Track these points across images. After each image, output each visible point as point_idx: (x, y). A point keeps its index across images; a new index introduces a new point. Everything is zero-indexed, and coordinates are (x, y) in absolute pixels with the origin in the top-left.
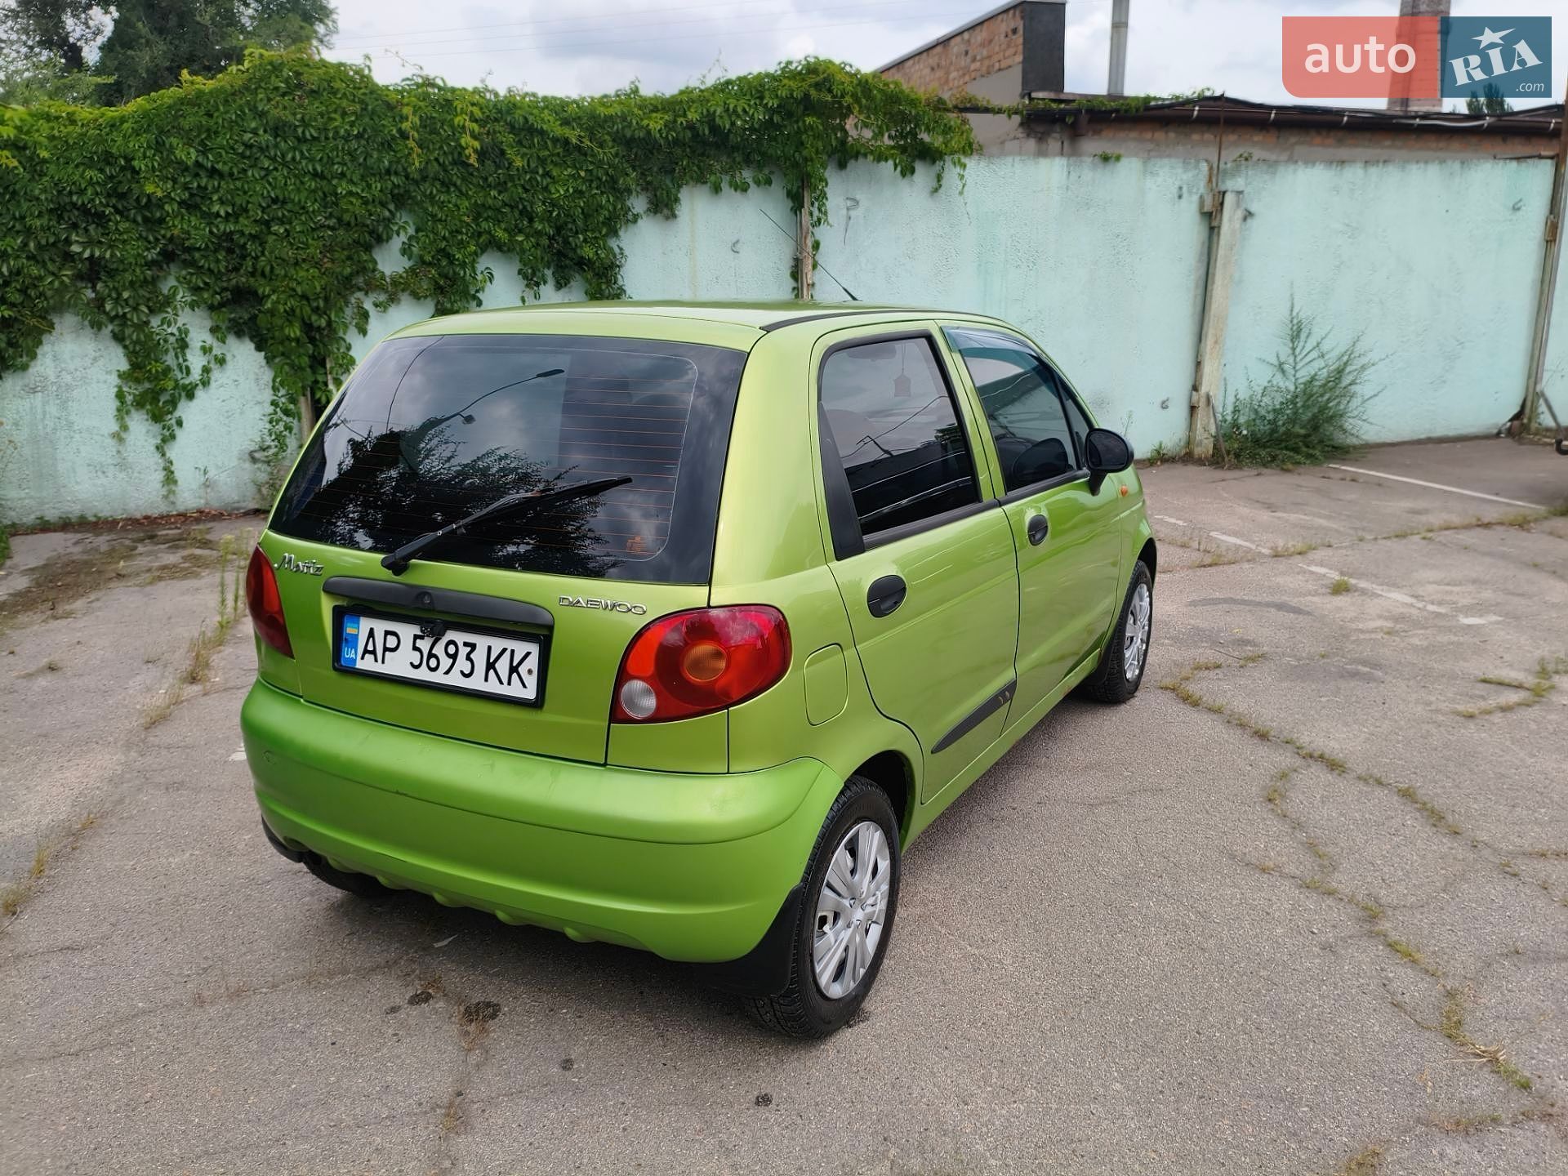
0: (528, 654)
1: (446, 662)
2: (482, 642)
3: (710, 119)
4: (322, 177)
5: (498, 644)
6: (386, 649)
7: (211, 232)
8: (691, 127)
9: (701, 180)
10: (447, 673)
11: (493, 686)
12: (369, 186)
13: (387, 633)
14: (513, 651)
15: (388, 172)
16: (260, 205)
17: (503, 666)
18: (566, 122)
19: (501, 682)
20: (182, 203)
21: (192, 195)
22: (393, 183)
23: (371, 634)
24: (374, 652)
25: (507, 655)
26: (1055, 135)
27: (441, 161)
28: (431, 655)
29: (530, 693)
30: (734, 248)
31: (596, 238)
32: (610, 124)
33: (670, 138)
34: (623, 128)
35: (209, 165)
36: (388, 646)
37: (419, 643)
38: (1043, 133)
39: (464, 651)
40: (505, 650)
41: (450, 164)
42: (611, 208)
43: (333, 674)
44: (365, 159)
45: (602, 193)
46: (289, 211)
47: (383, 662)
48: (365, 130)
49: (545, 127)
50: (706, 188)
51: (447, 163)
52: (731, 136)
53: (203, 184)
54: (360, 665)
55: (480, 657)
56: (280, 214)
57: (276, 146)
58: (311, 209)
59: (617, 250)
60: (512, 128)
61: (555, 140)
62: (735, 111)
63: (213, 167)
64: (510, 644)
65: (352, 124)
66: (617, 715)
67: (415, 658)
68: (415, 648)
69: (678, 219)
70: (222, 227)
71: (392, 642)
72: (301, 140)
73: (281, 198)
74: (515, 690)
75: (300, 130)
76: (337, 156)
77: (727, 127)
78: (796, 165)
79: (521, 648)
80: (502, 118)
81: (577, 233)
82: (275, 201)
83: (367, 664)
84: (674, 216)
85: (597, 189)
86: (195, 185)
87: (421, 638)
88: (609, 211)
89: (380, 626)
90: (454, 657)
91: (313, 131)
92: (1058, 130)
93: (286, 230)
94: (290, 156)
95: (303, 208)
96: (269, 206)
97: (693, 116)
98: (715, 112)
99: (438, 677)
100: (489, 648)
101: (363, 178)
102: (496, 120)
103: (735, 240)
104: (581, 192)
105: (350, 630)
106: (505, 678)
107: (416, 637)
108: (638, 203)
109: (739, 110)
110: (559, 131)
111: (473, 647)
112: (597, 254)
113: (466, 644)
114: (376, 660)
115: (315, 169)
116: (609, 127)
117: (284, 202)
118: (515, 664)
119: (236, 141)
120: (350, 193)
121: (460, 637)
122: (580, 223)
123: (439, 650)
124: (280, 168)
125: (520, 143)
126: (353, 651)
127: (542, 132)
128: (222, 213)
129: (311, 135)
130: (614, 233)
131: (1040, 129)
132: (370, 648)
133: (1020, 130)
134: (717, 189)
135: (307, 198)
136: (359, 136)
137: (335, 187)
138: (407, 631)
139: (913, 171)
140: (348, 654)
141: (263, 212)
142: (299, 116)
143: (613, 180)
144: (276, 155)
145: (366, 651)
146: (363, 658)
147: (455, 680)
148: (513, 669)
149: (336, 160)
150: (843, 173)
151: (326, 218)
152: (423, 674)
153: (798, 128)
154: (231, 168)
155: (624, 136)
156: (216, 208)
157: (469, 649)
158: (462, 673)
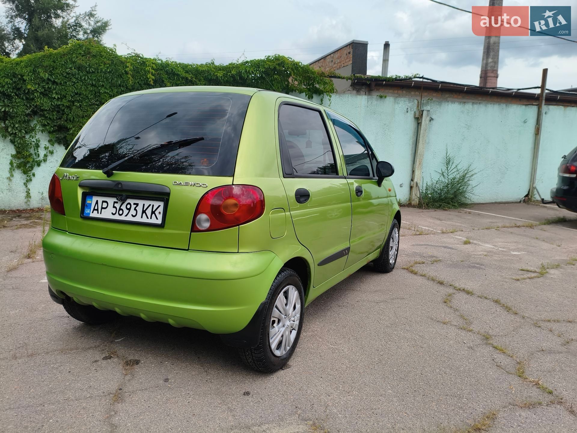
0: (159, 206)
1: (126, 212)
2: (141, 202)
3: (240, 73)
4: (95, 86)
5: (147, 203)
6: (102, 208)
7: (51, 104)
8: (233, 76)
10: (126, 216)
11: (144, 220)
12: (112, 90)
13: (103, 202)
14: (153, 206)
15: (120, 86)
16: (71, 95)
17: (149, 212)
18: (187, 72)
19: (148, 218)
20: (41, 93)
21: (45, 90)
22: (121, 90)
23: (97, 201)
24: (97, 210)
25: (151, 207)
27: (140, 83)
28: (120, 209)
29: (159, 222)
32: (203, 73)
33: (225, 80)
34: (208, 75)
35: (53, 80)
36: (103, 207)
37: (116, 205)
38: (359, 89)
39: (133, 207)
40: (150, 205)
41: (143, 84)
43: (80, 220)
44: (111, 81)
46: (82, 98)
47: (101, 213)
48: (112, 70)
49: (179, 73)
52: (247, 81)
53: (50, 87)
54: (92, 215)
55: (140, 209)
56: (78, 99)
57: (79, 74)
58: (90, 97)
60: (167, 73)
61: (183, 78)
62: (249, 72)
63: (54, 80)
64: (152, 203)
65: (108, 68)
66: (194, 229)
67: (114, 211)
68: (114, 207)
70: (56, 103)
71: (105, 205)
72: (88, 72)
73: (79, 93)
74: (153, 221)
75: (88, 69)
76: (101, 79)
77: (246, 77)
79: (156, 204)
80: (163, 69)
82: (76, 94)
83: (95, 215)
86: (47, 86)
87: (117, 202)
89: (100, 199)
90: (129, 209)
91: (93, 69)
92: (364, 88)
93: (80, 105)
94: (83, 78)
95: (87, 97)
96: (74, 96)
97: (233, 72)
98: (242, 72)
99: (123, 218)
100: (144, 205)
101: (110, 87)
102: (161, 70)
105: (88, 202)
106: (149, 216)
107: (115, 202)
109: (251, 71)
110: (184, 75)
111: (137, 205)
113: (134, 204)
114: (98, 213)
115: (92, 83)
117: (80, 95)
118: (153, 211)
119: (64, 72)
120: (105, 92)
121: (132, 201)
123: (123, 207)
124: (79, 82)
125: (170, 78)
126: (89, 210)
127: (178, 75)
128: (56, 97)
129: (92, 71)
132: (96, 208)
133: (351, 87)
135: (89, 93)
136: (110, 72)
137: (100, 90)
138: (111, 201)
139: (312, 98)
140: (87, 211)
141: (72, 98)
142: (88, 64)
144: (78, 77)
145: (94, 209)
146: (93, 212)
147: (130, 218)
149: (101, 80)
151: (95, 101)
152: (117, 217)
153: (272, 79)
154: (61, 82)
155: (208, 78)
156: (54, 96)
157: (135, 206)
158: (132, 215)
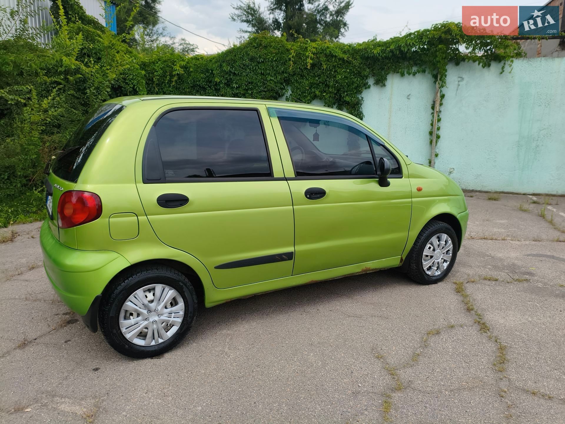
3: (400, 47)
4: (263, 74)
7: (232, 93)
8: (391, 51)
9: (396, 71)
12: (277, 77)
15: (283, 72)
16: (245, 84)
18: (345, 52)
20: (225, 84)
21: (228, 81)
22: (284, 76)
27: (301, 68)
30: (408, 97)
31: (351, 94)
32: (360, 52)
33: (383, 56)
34: (365, 53)
35: (233, 71)
41: (304, 69)
42: (358, 83)
44: (276, 68)
45: (355, 77)
46: (253, 86)
48: (277, 58)
49: (337, 54)
50: (399, 74)
51: (303, 69)
52: (408, 54)
53: (231, 78)
56: (250, 87)
57: (251, 65)
58: (259, 85)
59: (360, 98)
60: (326, 56)
61: (340, 59)
62: (410, 44)
63: (234, 72)
65: (274, 57)
69: (386, 86)
70: (235, 91)
72: (259, 63)
73: (251, 82)
75: (258, 59)
76: (268, 68)
77: (406, 50)
78: (434, 64)
80: (323, 52)
81: (344, 92)
82: (249, 83)
84: (384, 85)
85: (353, 76)
86: (229, 78)
88: (357, 84)
91: (262, 59)
93: (252, 92)
94: (255, 68)
95: (257, 85)
96: (248, 84)
97: (392, 47)
98: (401, 45)
101: (275, 74)
102: (321, 53)
103: (408, 94)
104: (347, 77)
108: (371, 81)
109: (411, 44)
110: (341, 55)
112: (351, 100)
115: (261, 72)
116: (360, 53)
117: (252, 83)
119: (241, 64)
120: (271, 80)
122: (346, 89)
124: (251, 72)
125: (328, 60)
127: (336, 56)
128: (235, 87)
129: (261, 61)
130: (361, 92)
133: (559, 47)
134: (403, 75)
135: (258, 82)
136: (276, 61)
137: (267, 78)
139: (489, 66)
141: (246, 86)
142: (259, 55)
143: (359, 73)
144: (251, 68)
149: (268, 69)
150: (458, 67)
151: (264, 88)
153: (436, 50)
154: (239, 72)
155: (365, 56)
156: (234, 85)
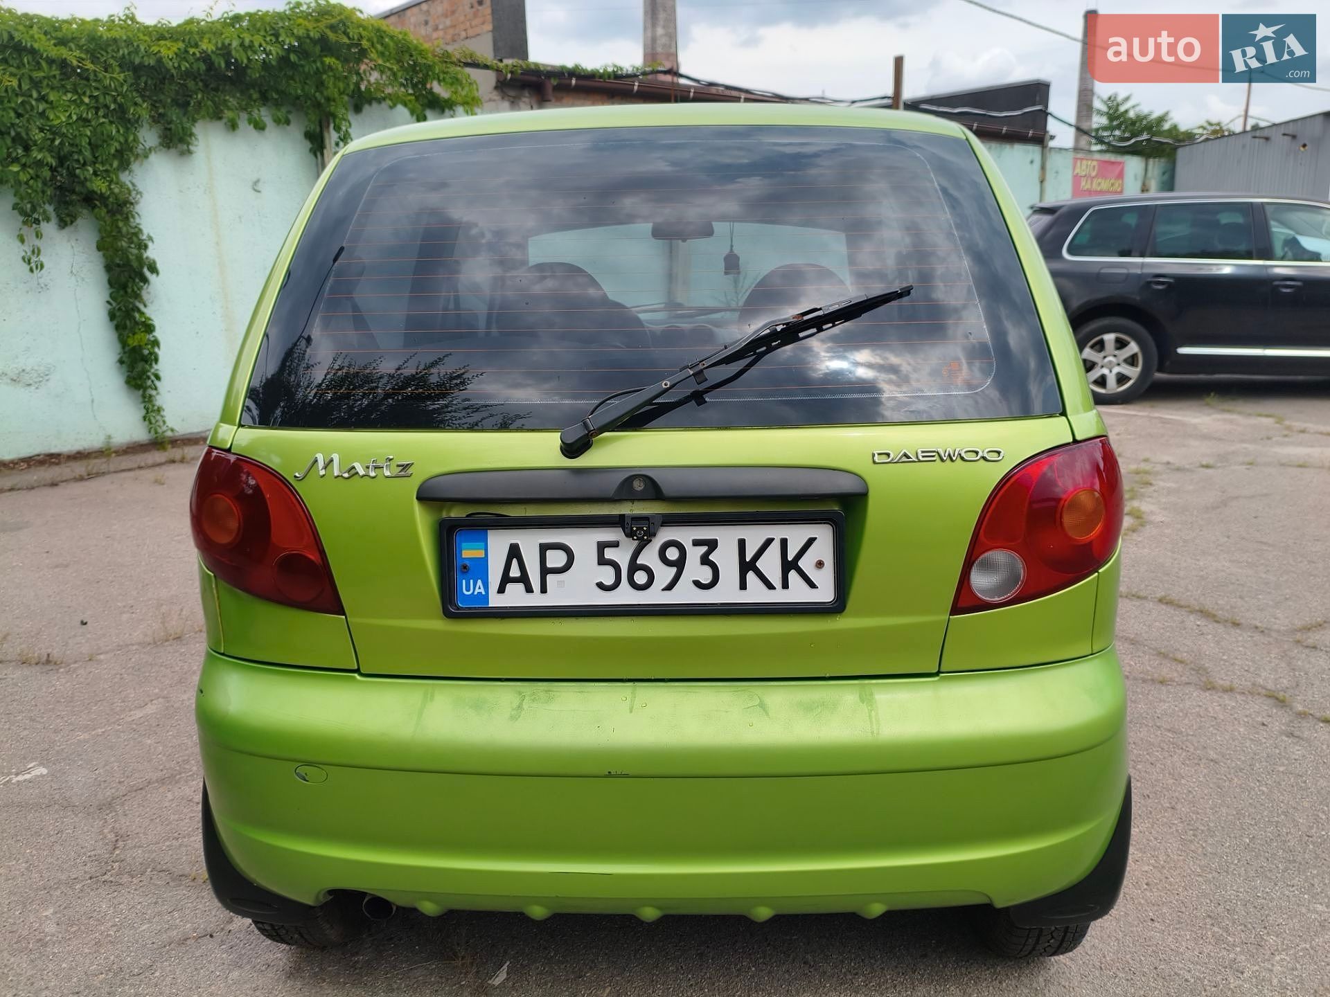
0: (811, 541)
1: (664, 575)
2: (727, 537)
5: (755, 536)
6: (545, 571)
8: (205, 58)
9: (217, 116)
10: (669, 587)
11: (756, 593)
13: (544, 548)
14: (784, 542)
17: (770, 564)
19: (770, 586)
23: (514, 552)
24: (524, 579)
25: (775, 549)
26: (524, 99)
28: (634, 567)
29: (825, 593)
30: (256, 186)
31: (106, 171)
32: (114, 48)
33: (183, 68)
34: (130, 54)
36: (549, 565)
37: (609, 554)
38: (514, 97)
39: (694, 554)
40: (769, 542)
42: (122, 139)
43: (440, 624)
45: (111, 122)
47: (543, 591)
49: (35, 46)
50: (219, 125)
52: (248, 71)
54: (496, 601)
55: (726, 558)
59: (130, 186)
61: (51, 61)
62: (251, 46)
64: (777, 532)
67: (608, 576)
68: (602, 561)
69: (194, 155)
71: (556, 559)
74: (798, 593)
77: (244, 61)
78: (318, 105)
79: (796, 535)
81: (85, 164)
83: (515, 597)
84: (190, 152)
85: (104, 117)
87: (615, 545)
88: (120, 142)
89: (529, 541)
90: (680, 564)
92: (527, 95)
98: (230, 45)
99: (654, 596)
100: (742, 542)
103: (255, 180)
104: (87, 121)
105: (468, 551)
106: (776, 579)
107: (602, 546)
108: (148, 136)
110: (53, 51)
111: (712, 545)
112: (110, 189)
113: (697, 543)
114: (529, 590)
116: (113, 51)
118: (790, 558)
121: (686, 535)
122: (88, 154)
123: (649, 557)
126: (479, 583)
127: (33, 51)
130: (125, 165)
131: (512, 93)
132: (515, 572)
133: (495, 93)
134: (233, 126)
138: (583, 542)
140: (468, 589)
143: (122, 109)
145: (506, 579)
146: (501, 590)
147: (685, 594)
148: (788, 566)
150: (361, 115)
152: (625, 596)
153: (317, 67)
155: (132, 62)
157: (704, 549)
158: (697, 584)
